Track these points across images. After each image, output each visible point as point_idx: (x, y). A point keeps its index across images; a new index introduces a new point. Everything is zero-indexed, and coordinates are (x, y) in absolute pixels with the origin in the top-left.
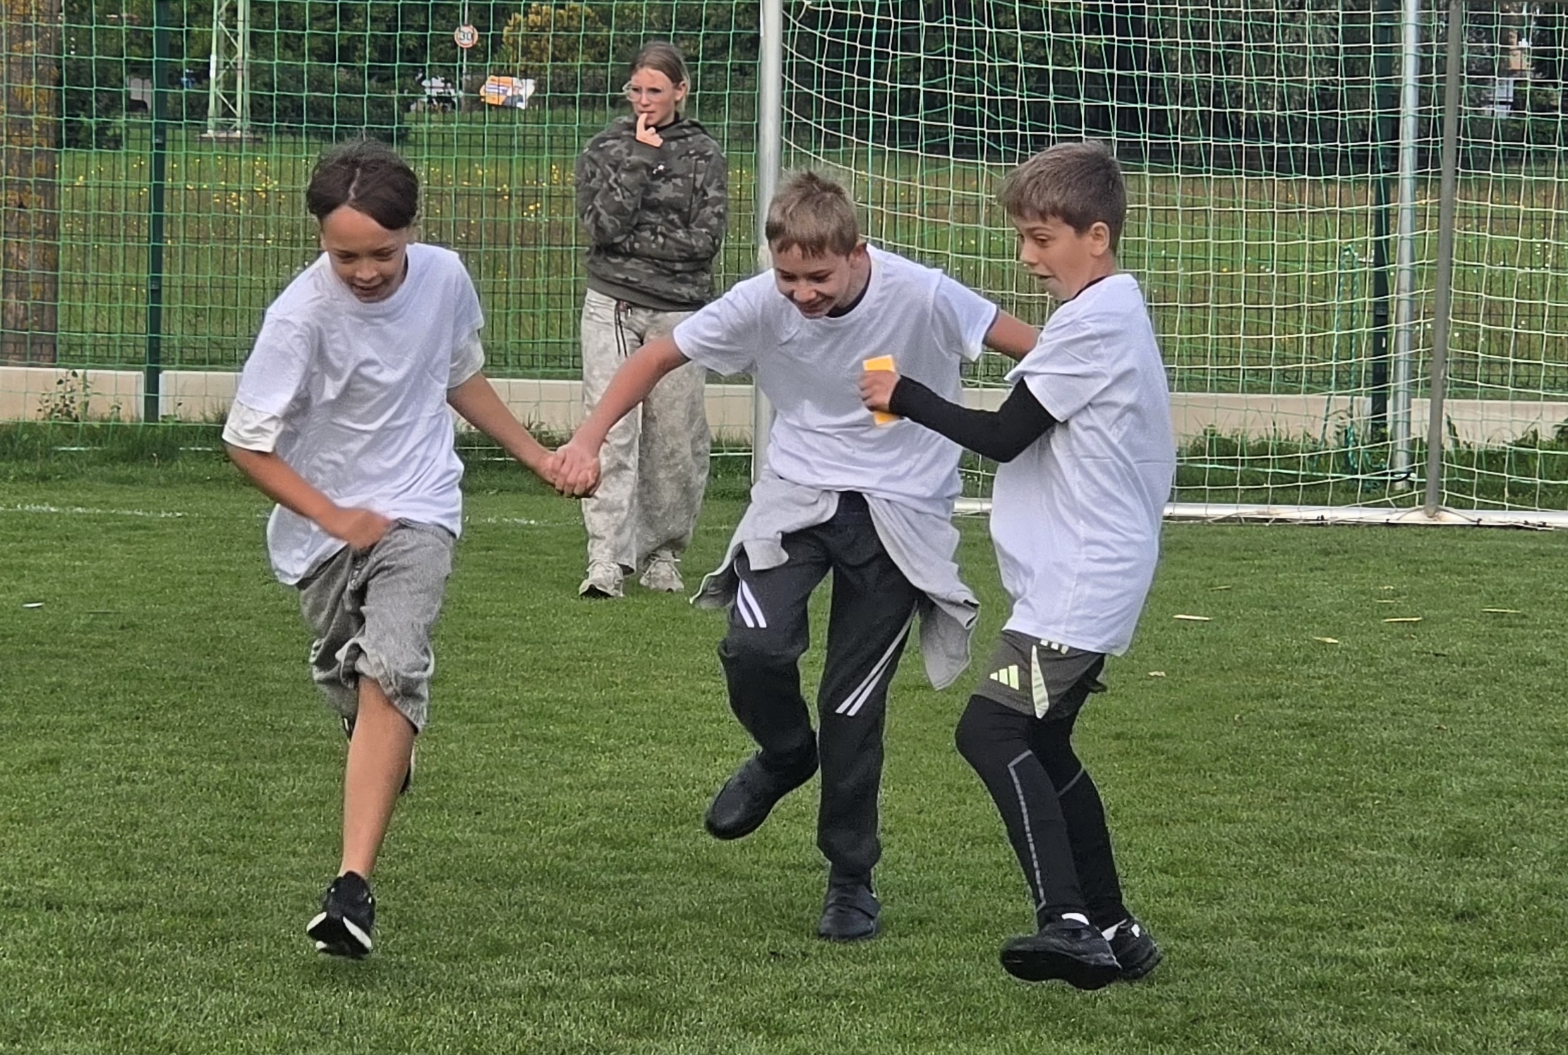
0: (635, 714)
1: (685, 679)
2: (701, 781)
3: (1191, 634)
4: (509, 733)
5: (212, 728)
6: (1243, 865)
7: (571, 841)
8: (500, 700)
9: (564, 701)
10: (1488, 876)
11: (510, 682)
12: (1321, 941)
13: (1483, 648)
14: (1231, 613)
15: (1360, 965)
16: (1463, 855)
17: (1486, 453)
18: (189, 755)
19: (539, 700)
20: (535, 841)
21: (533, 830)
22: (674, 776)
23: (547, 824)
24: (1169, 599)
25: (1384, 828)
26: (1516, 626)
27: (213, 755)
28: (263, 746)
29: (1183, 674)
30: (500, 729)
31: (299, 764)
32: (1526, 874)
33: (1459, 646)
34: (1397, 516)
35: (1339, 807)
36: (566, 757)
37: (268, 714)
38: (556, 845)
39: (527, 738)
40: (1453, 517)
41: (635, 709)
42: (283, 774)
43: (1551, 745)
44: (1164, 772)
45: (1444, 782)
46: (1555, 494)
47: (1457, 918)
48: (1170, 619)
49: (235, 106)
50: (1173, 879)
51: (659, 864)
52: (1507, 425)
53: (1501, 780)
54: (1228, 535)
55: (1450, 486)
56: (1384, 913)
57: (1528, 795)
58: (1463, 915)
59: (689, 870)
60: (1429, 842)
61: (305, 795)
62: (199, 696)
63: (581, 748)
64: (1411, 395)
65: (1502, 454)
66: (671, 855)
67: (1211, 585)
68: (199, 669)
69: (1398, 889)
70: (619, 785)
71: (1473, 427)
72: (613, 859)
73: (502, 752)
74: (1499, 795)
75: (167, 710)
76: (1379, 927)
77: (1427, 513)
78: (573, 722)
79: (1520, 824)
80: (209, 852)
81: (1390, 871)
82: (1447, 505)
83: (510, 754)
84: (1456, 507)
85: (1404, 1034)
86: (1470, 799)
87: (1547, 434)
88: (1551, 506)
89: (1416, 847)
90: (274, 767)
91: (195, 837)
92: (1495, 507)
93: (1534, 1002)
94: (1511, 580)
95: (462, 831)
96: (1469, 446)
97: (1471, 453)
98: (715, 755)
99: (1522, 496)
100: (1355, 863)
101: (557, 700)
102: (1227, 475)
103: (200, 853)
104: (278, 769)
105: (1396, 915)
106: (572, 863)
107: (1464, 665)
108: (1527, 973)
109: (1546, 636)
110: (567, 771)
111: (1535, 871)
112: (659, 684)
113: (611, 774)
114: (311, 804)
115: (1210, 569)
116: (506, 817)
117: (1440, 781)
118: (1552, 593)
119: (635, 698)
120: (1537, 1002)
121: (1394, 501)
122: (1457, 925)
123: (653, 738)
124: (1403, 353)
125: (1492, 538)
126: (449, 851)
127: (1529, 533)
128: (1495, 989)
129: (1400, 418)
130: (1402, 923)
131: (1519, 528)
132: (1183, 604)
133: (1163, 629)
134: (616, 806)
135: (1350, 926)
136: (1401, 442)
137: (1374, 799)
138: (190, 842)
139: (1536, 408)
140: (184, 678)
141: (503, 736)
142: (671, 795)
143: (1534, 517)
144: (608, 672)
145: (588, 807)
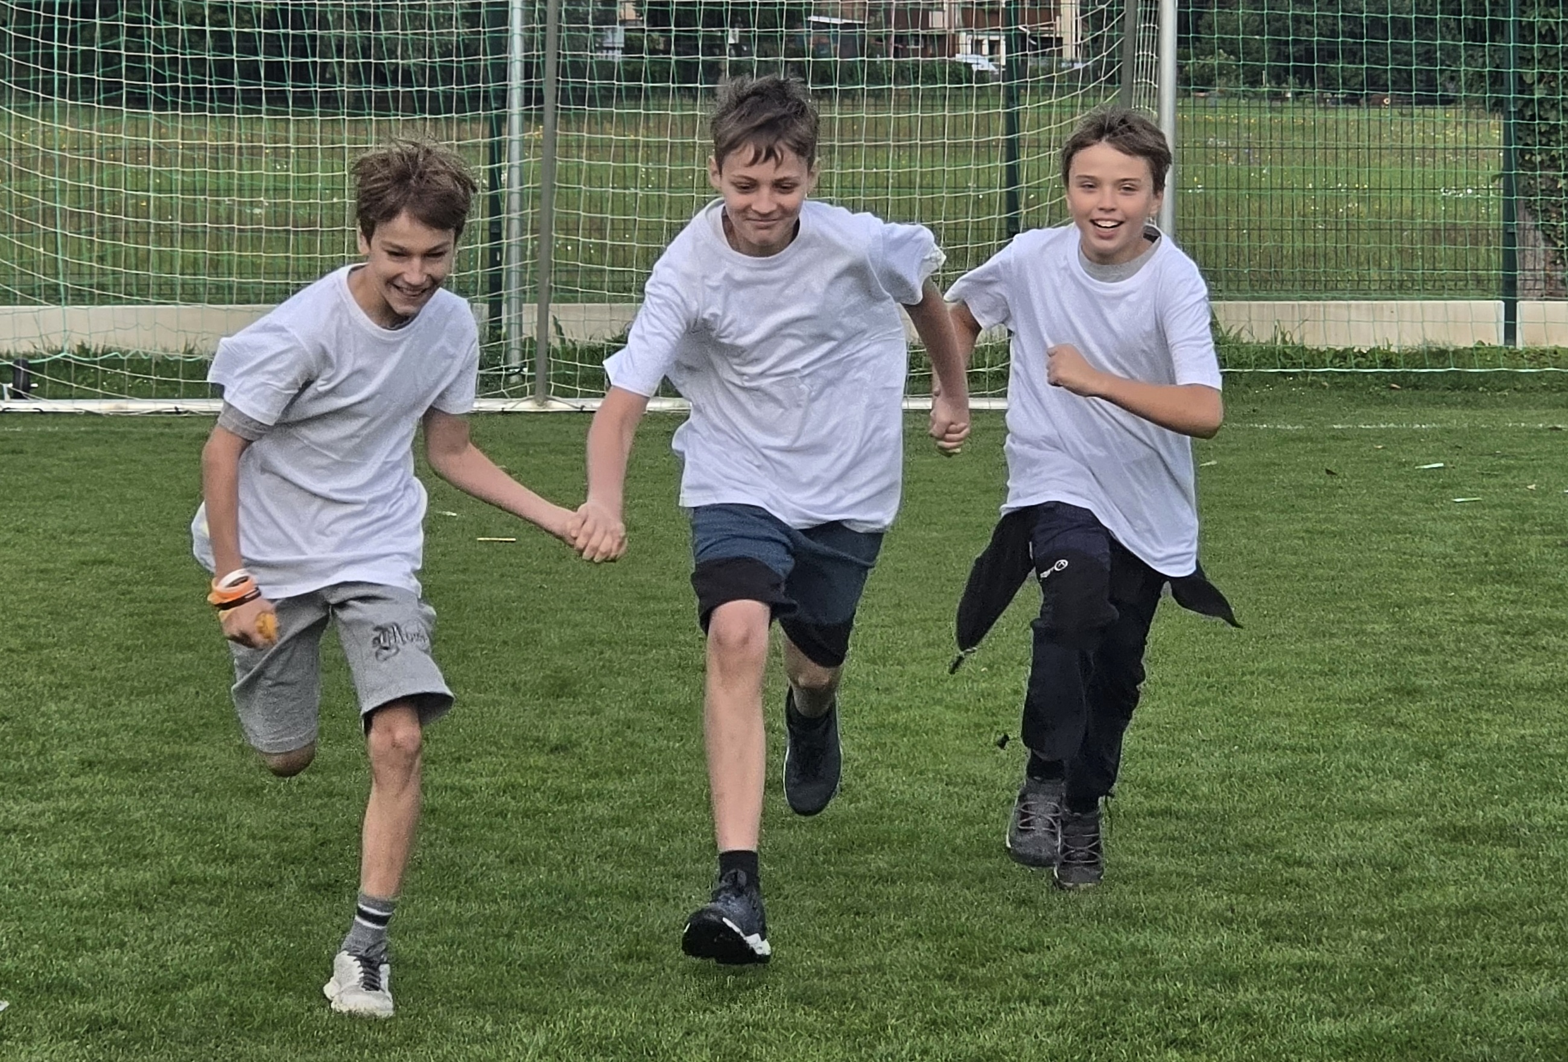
10: (579, 714)
12: (433, 773)
15: (466, 792)
16: (558, 697)
17: (585, 349)
25: (490, 675)
32: (613, 711)
34: (511, 405)
40: (559, 405)
43: (638, 599)
45: (544, 632)
47: (552, 751)
52: (607, 324)
53: (593, 631)
55: (557, 378)
56: (488, 748)
57: (617, 644)
58: (556, 749)
60: (529, 686)
64: (522, 301)
69: (501, 727)
71: (577, 328)
74: (591, 644)
76: (484, 760)
77: (537, 401)
79: (608, 668)
81: (495, 712)
82: (554, 394)
84: (561, 396)
85: (503, 851)
86: (566, 648)
89: (518, 690)
93: (617, 821)
96: (574, 344)
97: (575, 349)
105: (498, 748)
108: (611, 797)
117: (540, 633)
120: (618, 822)
121: (509, 392)
122: (552, 757)
124: (515, 265)
128: (583, 811)
129: (513, 321)
130: (503, 755)
135: (459, 759)
136: (514, 341)
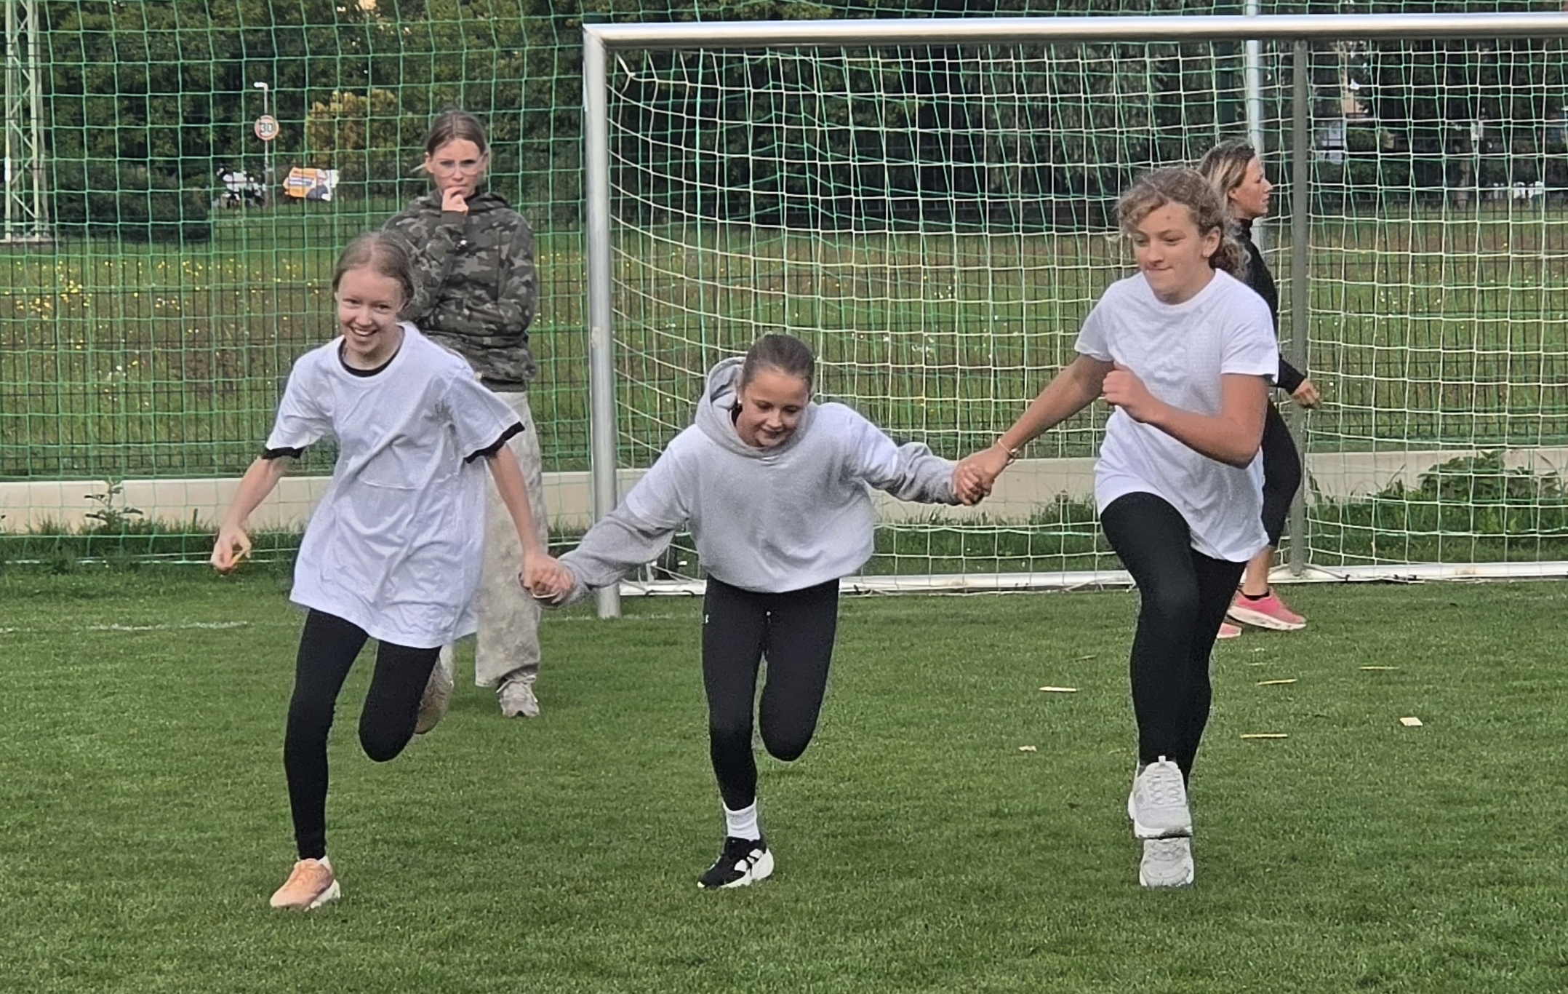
0: (495, 813)
1: (544, 774)
2: (571, 879)
3: (1058, 706)
4: (369, 838)
5: (64, 847)
6: (1134, 941)
7: (441, 945)
8: (356, 805)
9: (420, 803)
11: (365, 786)
13: (1363, 706)
14: (1098, 683)
16: (1361, 920)
17: (1351, 507)
18: (42, 875)
19: (396, 803)
20: (405, 947)
21: (402, 936)
22: (541, 874)
23: (416, 929)
24: (1033, 672)
25: (1277, 896)
26: (1396, 683)
27: (68, 875)
28: (118, 863)
29: (1054, 748)
30: (359, 835)
31: (156, 879)
32: (1429, 937)
33: (1339, 706)
35: (1229, 877)
36: (429, 860)
37: (121, 829)
38: (427, 950)
39: (387, 843)
40: (1320, 575)
41: (495, 807)
42: (141, 890)
43: (1443, 803)
44: (1045, 848)
45: (1336, 847)
46: (1424, 546)
47: (1360, 985)
48: (1035, 692)
49: (32, 209)
50: (1063, 957)
51: (534, 966)
52: (1371, 477)
53: (1394, 842)
54: (1087, 602)
55: (1315, 543)
57: (1424, 856)
59: (565, 970)
60: (1326, 907)
61: (166, 910)
62: (47, 814)
63: (443, 849)
65: (1368, 505)
66: (545, 955)
67: (1075, 655)
68: (46, 787)
69: (1298, 958)
70: (486, 887)
71: (1335, 481)
72: (487, 962)
73: (363, 857)
74: (1393, 856)
75: (15, 831)
77: (1290, 572)
78: (433, 823)
79: (1417, 885)
80: (70, 974)
81: (1288, 940)
82: (1313, 562)
83: (373, 859)
84: (1322, 564)
86: (1364, 863)
87: (1412, 484)
88: (1420, 559)
89: (1313, 914)
90: (131, 883)
91: (56, 960)
92: (1363, 562)
94: (1386, 636)
95: (331, 941)
96: (1332, 502)
97: (1335, 508)
98: (582, 851)
99: (1390, 550)
100: (1251, 933)
101: (415, 802)
102: (1083, 541)
103: (62, 975)
104: (136, 886)
106: (446, 968)
107: (1345, 725)
109: (1427, 692)
110: (431, 875)
111: (1438, 933)
112: (517, 781)
113: (477, 875)
114: (171, 920)
115: (1073, 638)
116: (374, 924)
117: (1331, 846)
118: (1430, 648)
119: (494, 797)
123: (516, 837)
125: (1362, 594)
126: (318, 961)
127: (1399, 587)
131: (1389, 582)
132: (1047, 676)
133: (1029, 703)
134: (485, 907)
137: (1265, 867)
138: (51, 964)
139: (1399, 458)
140: (30, 797)
141: (362, 840)
142: (540, 894)
143: (1404, 571)
144: (463, 771)
145: (456, 910)
